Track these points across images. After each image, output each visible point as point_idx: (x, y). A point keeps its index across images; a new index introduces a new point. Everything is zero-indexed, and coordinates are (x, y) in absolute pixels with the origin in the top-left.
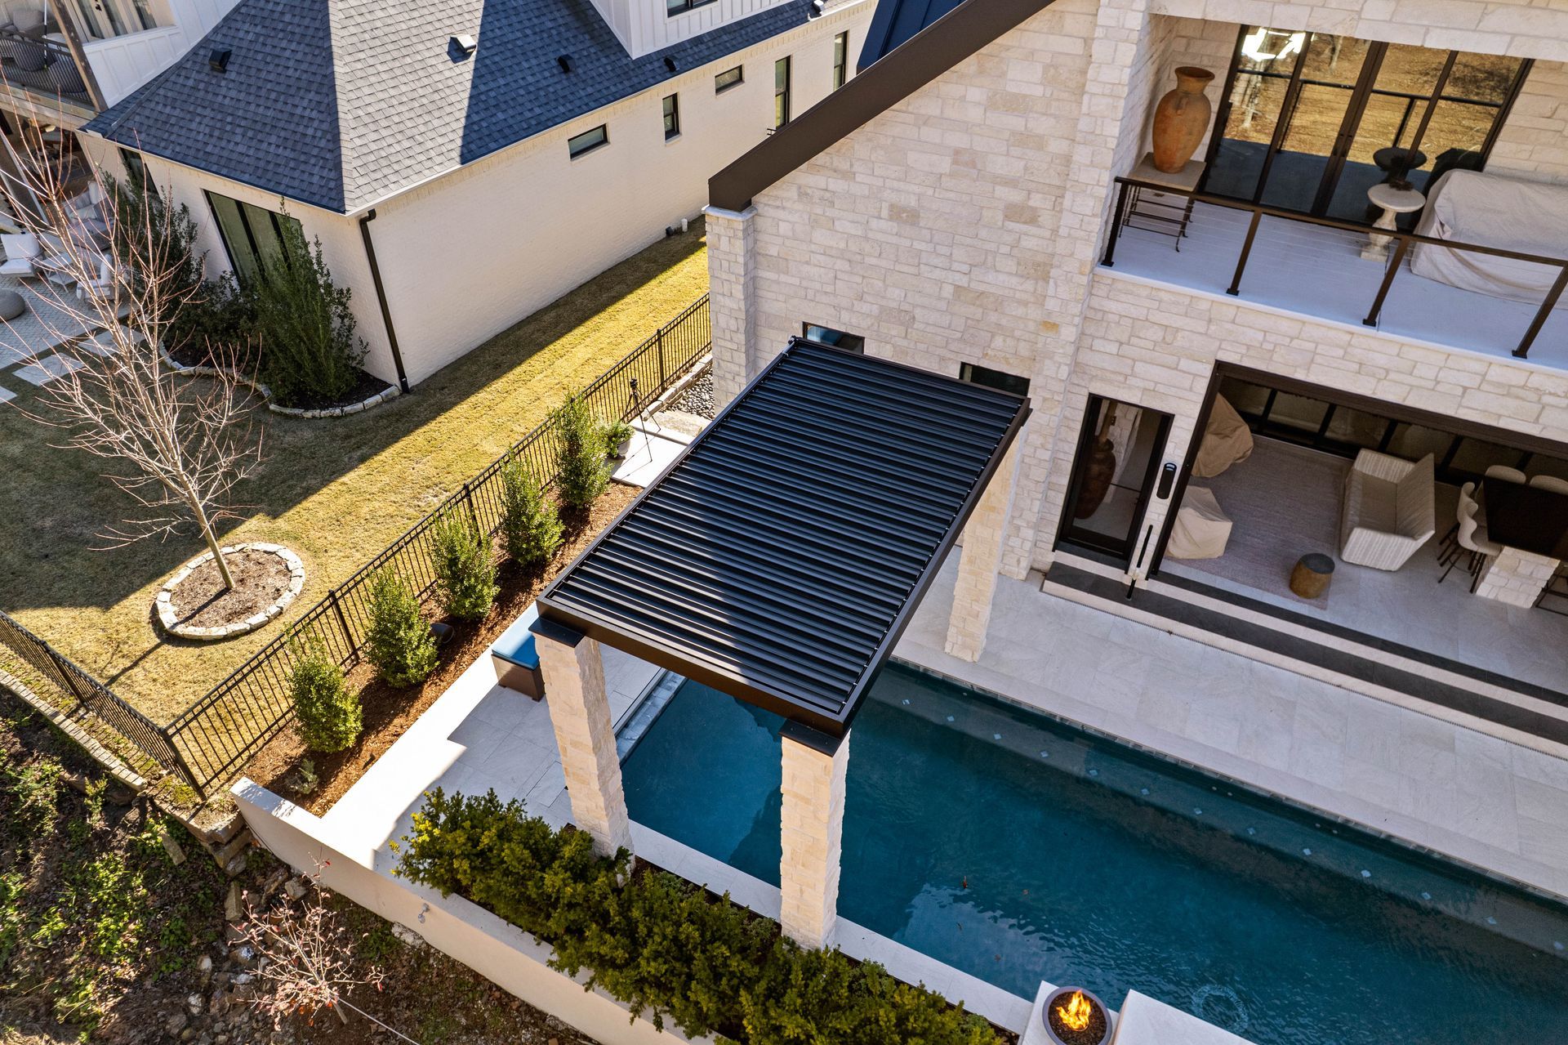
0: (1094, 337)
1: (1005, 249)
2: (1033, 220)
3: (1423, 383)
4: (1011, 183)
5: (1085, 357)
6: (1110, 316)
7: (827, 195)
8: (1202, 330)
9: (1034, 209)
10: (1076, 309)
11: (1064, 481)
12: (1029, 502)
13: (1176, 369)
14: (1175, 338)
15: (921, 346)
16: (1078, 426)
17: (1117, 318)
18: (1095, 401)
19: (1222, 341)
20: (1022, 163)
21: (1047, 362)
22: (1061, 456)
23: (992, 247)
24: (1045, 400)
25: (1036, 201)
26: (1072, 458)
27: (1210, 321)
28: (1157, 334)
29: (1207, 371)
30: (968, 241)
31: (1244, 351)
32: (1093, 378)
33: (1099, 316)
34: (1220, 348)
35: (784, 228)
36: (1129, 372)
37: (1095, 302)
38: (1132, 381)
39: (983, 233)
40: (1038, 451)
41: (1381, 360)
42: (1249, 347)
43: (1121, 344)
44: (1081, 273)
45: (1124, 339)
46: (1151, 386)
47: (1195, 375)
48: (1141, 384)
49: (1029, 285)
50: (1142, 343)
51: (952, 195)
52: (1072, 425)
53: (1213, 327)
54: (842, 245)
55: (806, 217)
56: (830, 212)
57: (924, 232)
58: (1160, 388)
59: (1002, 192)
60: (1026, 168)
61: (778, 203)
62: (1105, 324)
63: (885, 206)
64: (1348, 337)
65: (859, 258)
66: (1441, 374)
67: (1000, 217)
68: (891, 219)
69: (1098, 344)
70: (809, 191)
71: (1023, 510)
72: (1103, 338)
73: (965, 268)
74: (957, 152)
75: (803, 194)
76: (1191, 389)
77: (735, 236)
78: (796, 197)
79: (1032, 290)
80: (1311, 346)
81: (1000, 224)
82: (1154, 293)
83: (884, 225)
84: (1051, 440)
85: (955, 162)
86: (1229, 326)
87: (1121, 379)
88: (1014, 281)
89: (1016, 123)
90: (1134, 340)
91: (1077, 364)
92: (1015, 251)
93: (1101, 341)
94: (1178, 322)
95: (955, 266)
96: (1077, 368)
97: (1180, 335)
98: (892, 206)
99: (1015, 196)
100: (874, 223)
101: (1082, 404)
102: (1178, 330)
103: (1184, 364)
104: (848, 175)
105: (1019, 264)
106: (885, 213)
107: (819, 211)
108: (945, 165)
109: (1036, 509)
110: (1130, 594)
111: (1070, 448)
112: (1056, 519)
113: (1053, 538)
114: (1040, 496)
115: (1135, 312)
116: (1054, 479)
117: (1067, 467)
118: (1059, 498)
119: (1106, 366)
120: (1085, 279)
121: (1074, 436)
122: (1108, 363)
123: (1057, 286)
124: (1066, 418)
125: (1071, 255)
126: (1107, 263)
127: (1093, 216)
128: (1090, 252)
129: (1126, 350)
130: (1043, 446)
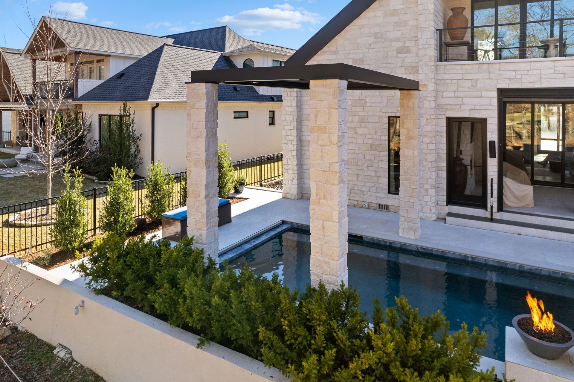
0: (443, 92)
1: (399, 65)
2: (408, 51)
4: (397, 40)
5: (441, 101)
6: (447, 81)
8: (488, 77)
9: (408, 47)
10: (431, 76)
11: (444, 164)
13: (481, 97)
14: (477, 84)
15: (370, 114)
16: (445, 134)
17: (450, 81)
18: (450, 121)
19: (497, 80)
20: (400, 32)
21: (425, 102)
22: (441, 151)
23: (394, 65)
24: (427, 119)
25: (408, 44)
26: (445, 151)
27: (490, 72)
28: (468, 84)
29: (495, 94)
30: (385, 65)
31: (509, 82)
32: (446, 110)
33: (442, 82)
34: (497, 83)
36: (461, 103)
37: (440, 77)
38: (464, 107)
39: (390, 60)
40: (429, 145)
42: (510, 79)
43: (455, 92)
45: (455, 89)
46: (472, 107)
47: (490, 97)
48: (468, 108)
50: (464, 89)
52: (442, 134)
53: (492, 75)
57: (367, 66)
58: (477, 107)
59: (394, 44)
60: (402, 34)
62: (446, 85)
67: (395, 53)
69: (445, 94)
71: (427, 179)
72: (446, 91)
74: (376, 34)
76: (490, 104)
81: (395, 56)
82: (463, 67)
84: (433, 138)
85: (375, 38)
86: (498, 72)
87: (459, 107)
89: (395, 19)
90: (460, 89)
92: (403, 65)
93: (446, 93)
94: (476, 76)
96: (438, 106)
97: (478, 82)
98: (353, 60)
99: (400, 44)
101: (444, 123)
102: (477, 80)
103: (484, 94)
104: (336, 52)
105: (406, 69)
108: (372, 40)
109: (433, 177)
110: (491, 220)
111: (444, 146)
112: (445, 186)
113: (445, 198)
114: (434, 169)
115: (457, 77)
116: (439, 164)
117: (444, 156)
118: (444, 174)
119: (451, 103)
120: (433, 63)
121: (444, 140)
122: (451, 101)
123: (422, 68)
124: (438, 131)
125: (425, 55)
126: (441, 60)
127: (431, 38)
128: (433, 52)
129: (458, 94)
130: (431, 143)
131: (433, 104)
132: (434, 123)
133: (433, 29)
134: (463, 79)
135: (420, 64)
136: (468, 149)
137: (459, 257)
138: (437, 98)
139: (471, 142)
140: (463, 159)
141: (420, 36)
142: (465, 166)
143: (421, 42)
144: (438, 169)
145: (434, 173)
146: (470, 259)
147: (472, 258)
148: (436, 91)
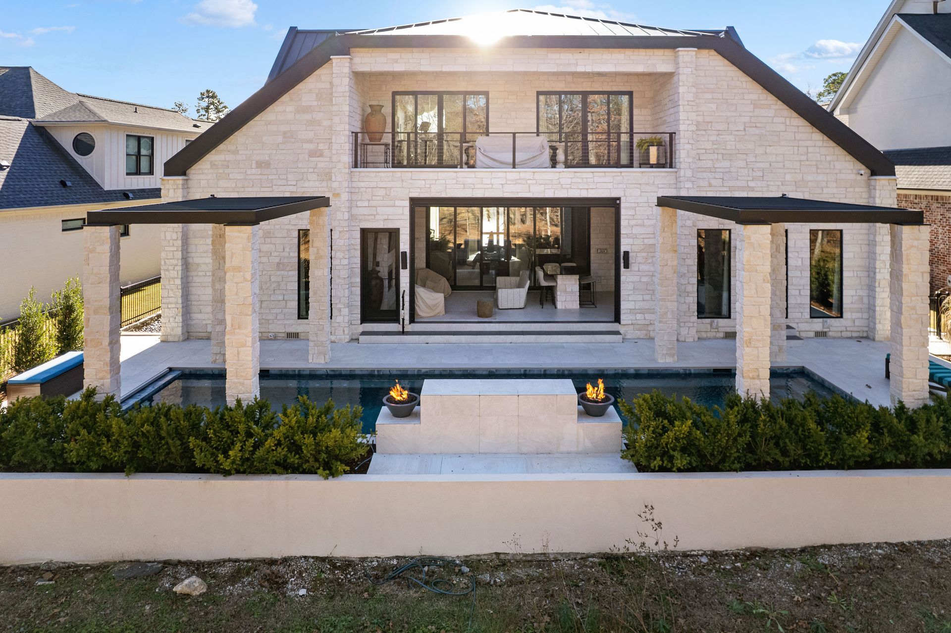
0: (357, 201)
1: (311, 170)
2: (321, 155)
3: (488, 186)
4: (310, 141)
5: (355, 211)
6: (362, 189)
7: (226, 163)
8: (401, 186)
9: (321, 150)
10: (345, 184)
11: (358, 280)
12: (342, 292)
13: (394, 206)
14: (391, 192)
16: (359, 247)
17: (364, 189)
18: (364, 232)
19: (409, 188)
20: (313, 132)
21: (338, 213)
22: (354, 266)
23: (305, 170)
24: (340, 232)
25: (321, 147)
26: (359, 265)
27: (402, 181)
28: (382, 192)
29: (407, 203)
31: (419, 191)
32: (360, 220)
33: (357, 191)
34: (409, 192)
35: (203, 183)
36: (375, 213)
37: (354, 185)
38: (378, 217)
39: (300, 165)
41: (470, 181)
42: (421, 188)
43: (369, 201)
44: (345, 168)
45: (370, 198)
46: (386, 217)
47: (403, 207)
48: (382, 218)
49: (324, 184)
50: (378, 198)
51: (285, 151)
52: (356, 247)
53: (404, 183)
54: (234, 185)
55: (215, 175)
56: (226, 171)
57: (273, 170)
58: (390, 217)
59: (305, 146)
60: (315, 134)
61: (201, 172)
62: (360, 194)
63: (254, 162)
64: (455, 174)
65: (242, 190)
66: (492, 181)
67: (307, 156)
68: (257, 167)
70: (216, 163)
72: (360, 200)
73: (294, 183)
74: (285, 133)
75: (213, 165)
76: (403, 214)
77: (177, 188)
78: (209, 167)
79: (326, 185)
80: (443, 182)
81: (307, 159)
82: (377, 174)
83: (254, 171)
84: (347, 253)
85: (284, 137)
86: (410, 181)
87: (373, 217)
88: (317, 184)
89: (308, 117)
90: (374, 198)
91: (352, 216)
92: (316, 170)
93: (360, 202)
94: (390, 185)
95: (290, 183)
96: (352, 217)
97: (392, 190)
98: (257, 162)
99: (312, 146)
100: (249, 172)
101: (358, 235)
102: (391, 188)
103: (397, 203)
104: (235, 152)
105: (318, 175)
106: (254, 166)
107: (221, 171)
108: (280, 139)
109: (347, 295)
110: (403, 333)
111: (358, 260)
112: (359, 304)
113: (359, 316)
114: (347, 286)
115: (371, 185)
116: (353, 280)
117: (358, 271)
118: (358, 291)
119: (365, 213)
120: (347, 171)
121: (358, 253)
122: (365, 211)
123: (336, 176)
124: (352, 244)
125: (339, 161)
126: (356, 166)
127: (345, 143)
128: (347, 158)
129: (372, 203)
130: (344, 257)
131: (346, 216)
132: (347, 236)
133: (347, 133)
134: (377, 187)
135: (333, 171)
136: (385, 259)
137: (367, 373)
138: (350, 208)
139: (389, 252)
140: (379, 272)
141: (333, 140)
142: (382, 280)
143: (335, 147)
144: (351, 285)
145: (347, 290)
146: (376, 373)
147: (378, 371)
148: (350, 201)
